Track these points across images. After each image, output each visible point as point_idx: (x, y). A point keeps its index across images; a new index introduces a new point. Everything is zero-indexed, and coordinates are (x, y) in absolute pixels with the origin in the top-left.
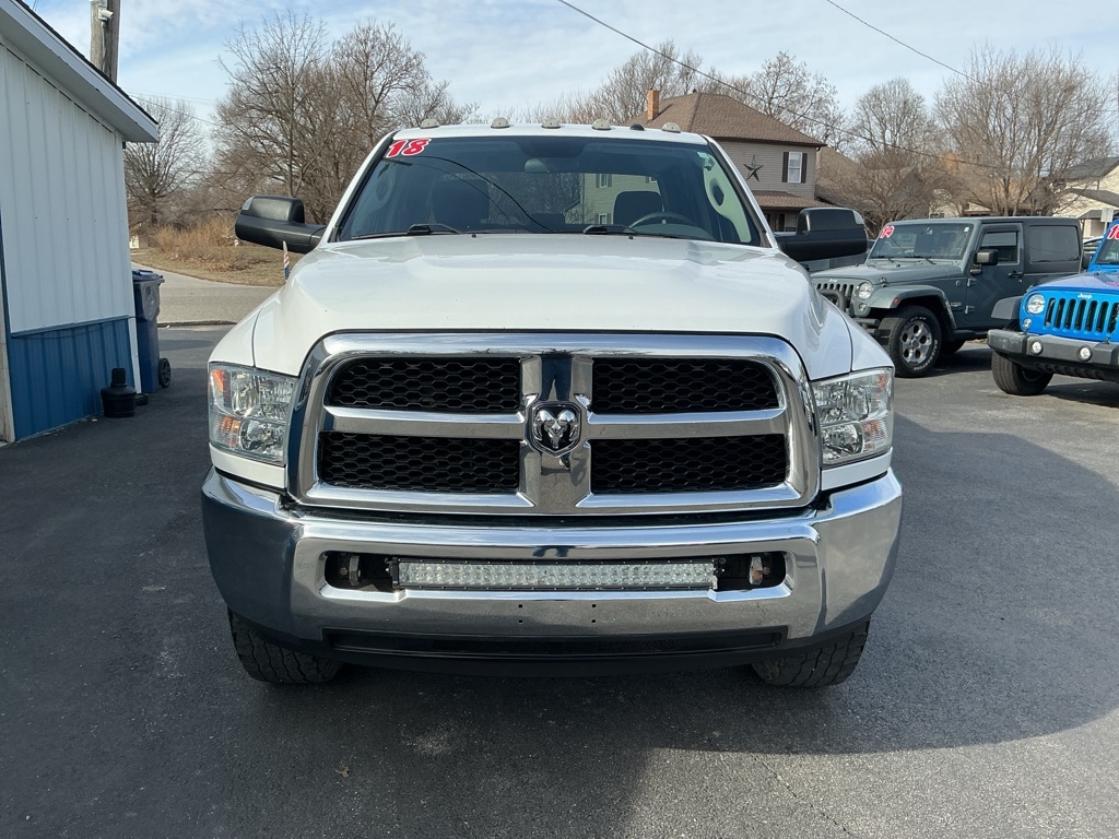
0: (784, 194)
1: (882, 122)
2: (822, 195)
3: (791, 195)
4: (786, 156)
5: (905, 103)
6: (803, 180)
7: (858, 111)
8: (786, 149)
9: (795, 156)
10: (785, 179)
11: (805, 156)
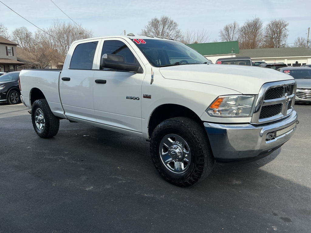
0: (8, 59)
1: (20, 39)
2: (19, 60)
3: (10, 60)
4: (7, 48)
5: (27, 34)
6: (13, 55)
7: (13, 35)
8: (6, 46)
9: (9, 48)
10: (7, 55)
11: (12, 48)
